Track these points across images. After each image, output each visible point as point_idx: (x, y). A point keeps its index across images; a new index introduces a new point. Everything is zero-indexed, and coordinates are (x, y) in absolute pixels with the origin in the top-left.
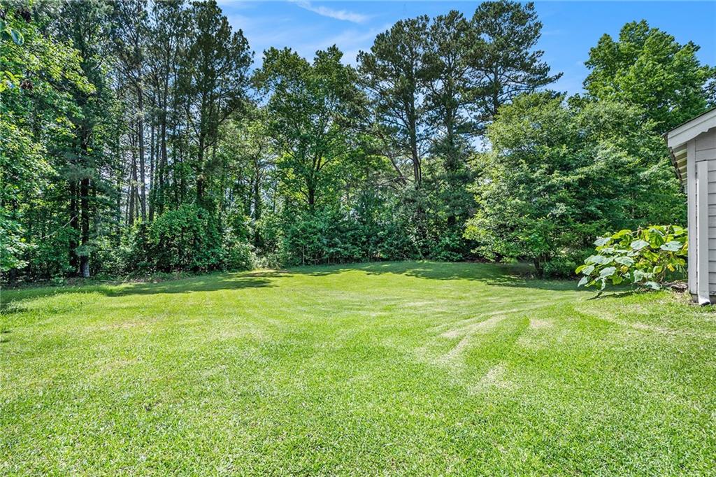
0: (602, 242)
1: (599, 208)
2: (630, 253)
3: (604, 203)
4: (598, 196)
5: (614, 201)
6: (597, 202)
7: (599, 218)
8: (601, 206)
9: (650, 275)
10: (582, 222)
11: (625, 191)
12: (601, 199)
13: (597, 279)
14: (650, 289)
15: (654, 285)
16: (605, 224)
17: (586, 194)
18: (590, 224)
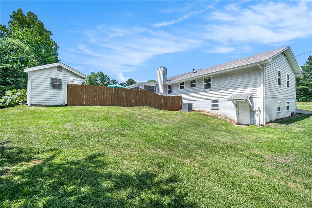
0: (8, 93)
1: (11, 81)
2: (16, 96)
3: (14, 79)
4: (12, 76)
5: (19, 79)
6: (11, 78)
7: (11, 85)
8: (13, 80)
9: (20, 101)
10: (3, 85)
11: (22, 76)
12: (13, 78)
13: (5, 104)
14: (20, 105)
15: (21, 104)
16: (14, 87)
17: (6, 75)
18: (7, 86)
